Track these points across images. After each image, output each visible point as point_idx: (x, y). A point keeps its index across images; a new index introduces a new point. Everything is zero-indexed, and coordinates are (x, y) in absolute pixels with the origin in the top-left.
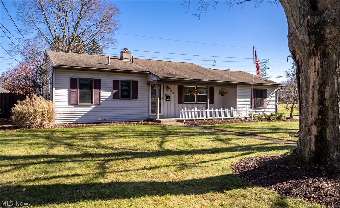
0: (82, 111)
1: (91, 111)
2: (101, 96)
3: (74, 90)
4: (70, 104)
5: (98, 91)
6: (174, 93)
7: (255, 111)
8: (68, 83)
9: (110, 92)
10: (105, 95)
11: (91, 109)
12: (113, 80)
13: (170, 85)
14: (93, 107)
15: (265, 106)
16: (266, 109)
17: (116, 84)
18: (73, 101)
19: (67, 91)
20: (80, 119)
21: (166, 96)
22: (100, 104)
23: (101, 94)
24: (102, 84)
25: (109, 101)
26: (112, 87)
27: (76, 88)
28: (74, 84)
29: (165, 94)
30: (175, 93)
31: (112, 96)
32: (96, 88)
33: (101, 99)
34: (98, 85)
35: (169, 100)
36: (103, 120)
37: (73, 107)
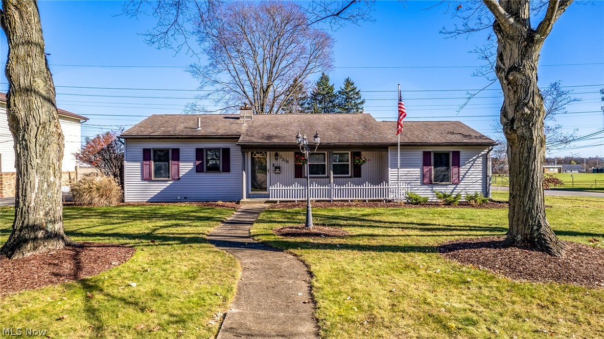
0: (158, 188)
1: (168, 187)
2: (180, 169)
3: (148, 162)
4: (143, 179)
5: (176, 162)
6: (287, 162)
7: (431, 189)
8: (140, 154)
9: (192, 164)
10: (186, 167)
11: (168, 185)
12: (196, 149)
13: (281, 152)
14: (171, 182)
15: (457, 181)
16: (458, 186)
17: (200, 153)
18: (146, 175)
19: (140, 164)
20: (155, 196)
21: (274, 168)
22: (179, 179)
23: (180, 166)
24: (182, 154)
25: (192, 175)
26: (195, 157)
27: (149, 160)
28: (146, 155)
29: (273, 164)
30: (290, 162)
31: (195, 168)
32: (173, 160)
33: (180, 173)
34: (176, 155)
35: (279, 172)
36: (184, 198)
37: (147, 182)
